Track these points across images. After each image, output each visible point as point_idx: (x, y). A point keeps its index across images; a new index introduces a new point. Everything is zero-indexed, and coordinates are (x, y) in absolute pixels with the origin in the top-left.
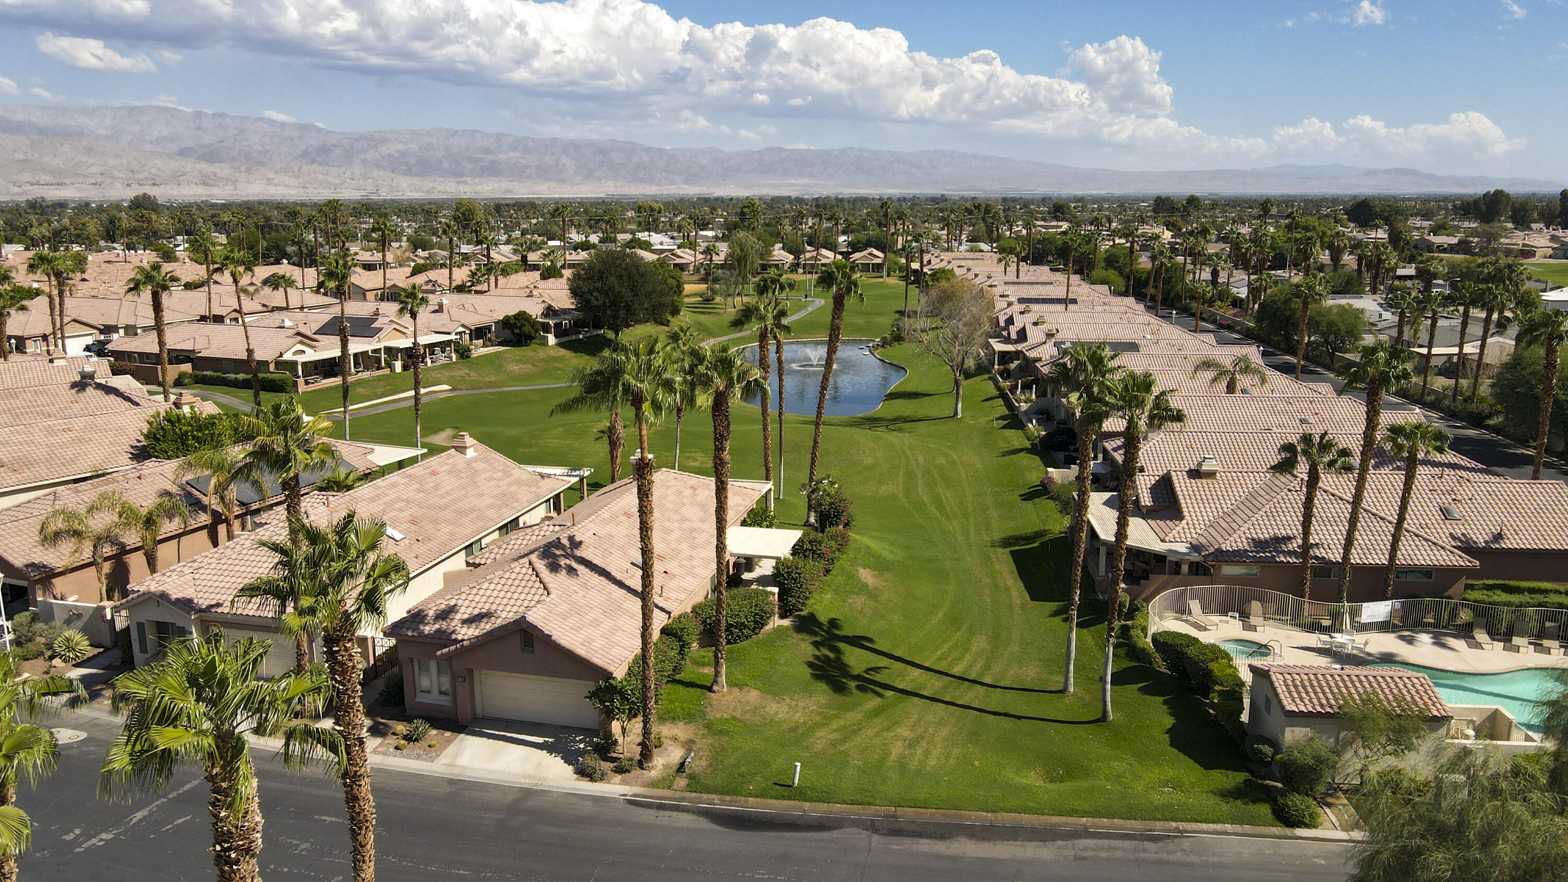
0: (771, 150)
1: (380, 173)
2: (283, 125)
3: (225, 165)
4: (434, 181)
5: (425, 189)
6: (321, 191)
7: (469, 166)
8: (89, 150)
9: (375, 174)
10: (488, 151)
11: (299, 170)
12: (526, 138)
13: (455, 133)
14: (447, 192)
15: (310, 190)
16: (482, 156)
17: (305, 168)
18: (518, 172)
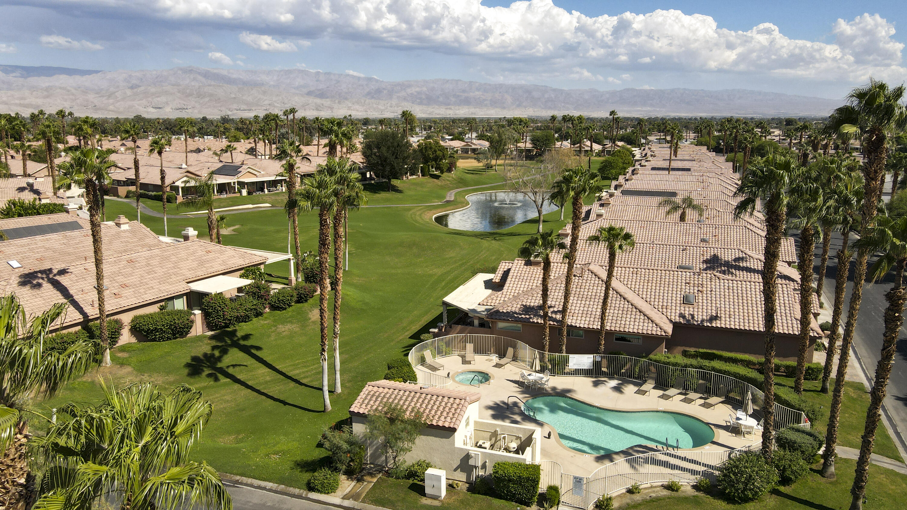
0: (628, 90)
1: (406, 104)
2: (359, 78)
3: (328, 100)
4: (433, 108)
5: (428, 112)
6: (374, 113)
7: (453, 100)
8: (264, 93)
9: (403, 104)
10: (464, 91)
11: (365, 102)
12: (485, 84)
13: (448, 81)
14: (440, 114)
15: (369, 113)
16: (461, 94)
17: (367, 101)
18: (480, 103)
